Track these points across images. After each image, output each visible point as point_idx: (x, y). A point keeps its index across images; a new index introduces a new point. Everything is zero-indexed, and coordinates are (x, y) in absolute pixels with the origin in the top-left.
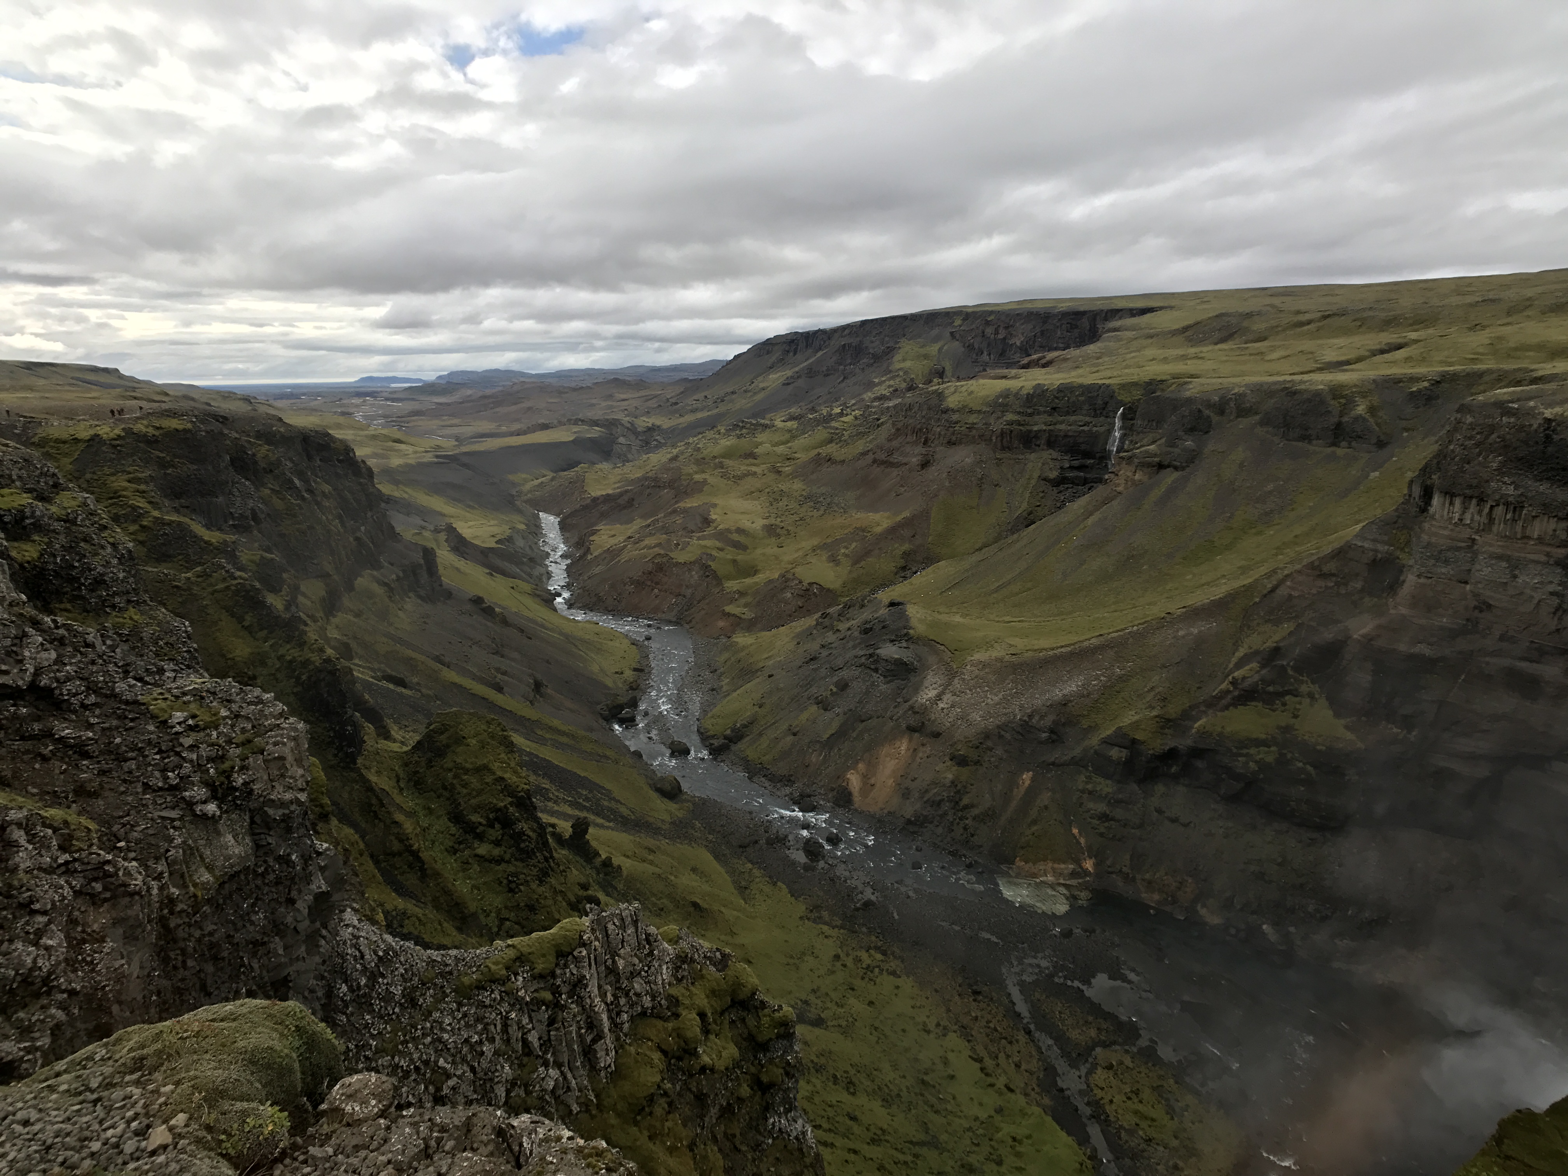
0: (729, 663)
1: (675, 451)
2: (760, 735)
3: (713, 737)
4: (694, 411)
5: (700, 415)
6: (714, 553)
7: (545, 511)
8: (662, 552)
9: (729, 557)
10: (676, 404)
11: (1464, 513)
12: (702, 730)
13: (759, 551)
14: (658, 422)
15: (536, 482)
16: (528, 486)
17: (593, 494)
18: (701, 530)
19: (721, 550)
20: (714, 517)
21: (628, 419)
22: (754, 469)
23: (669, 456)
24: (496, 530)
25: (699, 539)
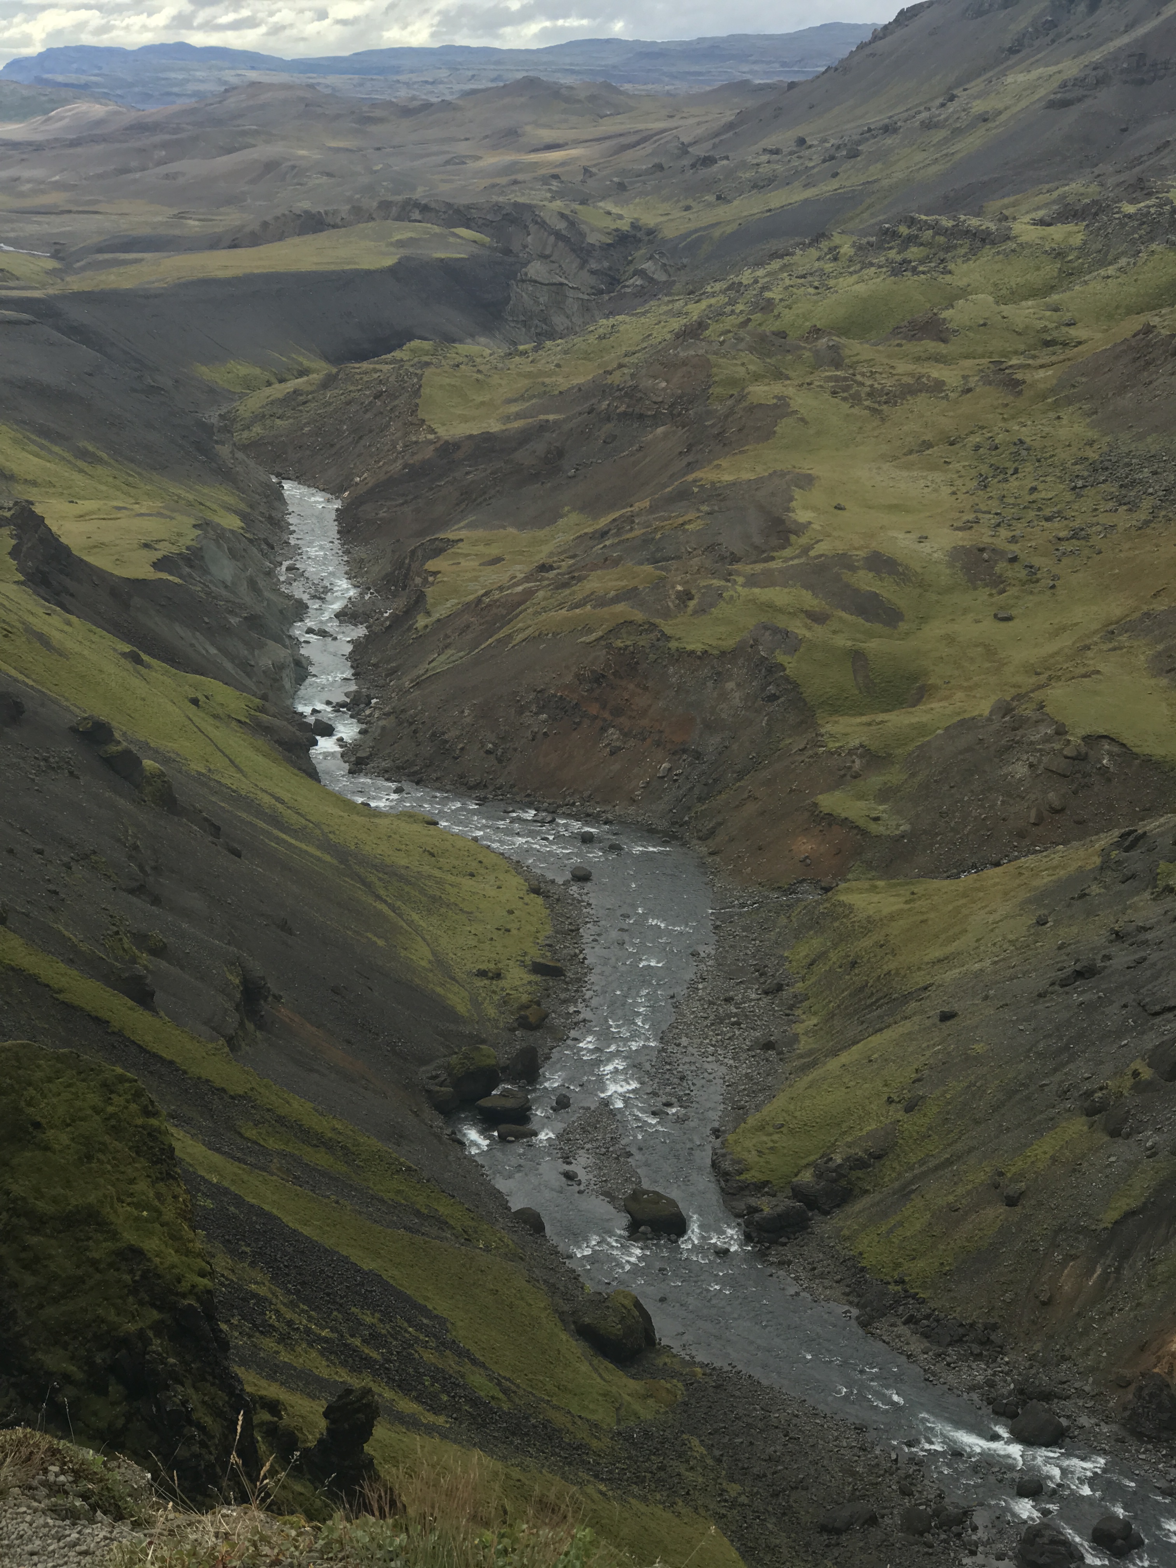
0: (821, 968)
1: (696, 310)
2: (905, 1193)
3: (760, 1187)
4: (761, 185)
5: (778, 199)
6: (798, 628)
7: (300, 478)
8: (639, 616)
9: (842, 641)
10: (708, 161)
12: (726, 1165)
13: (936, 629)
14: (649, 219)
15: (279, 390)
16: (254, 402)
17: (442, 432)
18: (762, 554)
19: (817, 618)
20: (802, 516)
21: (558, 205)
22: (937, 372)
23: (676, 324)
24: (154, 528)
25: (752, 581)
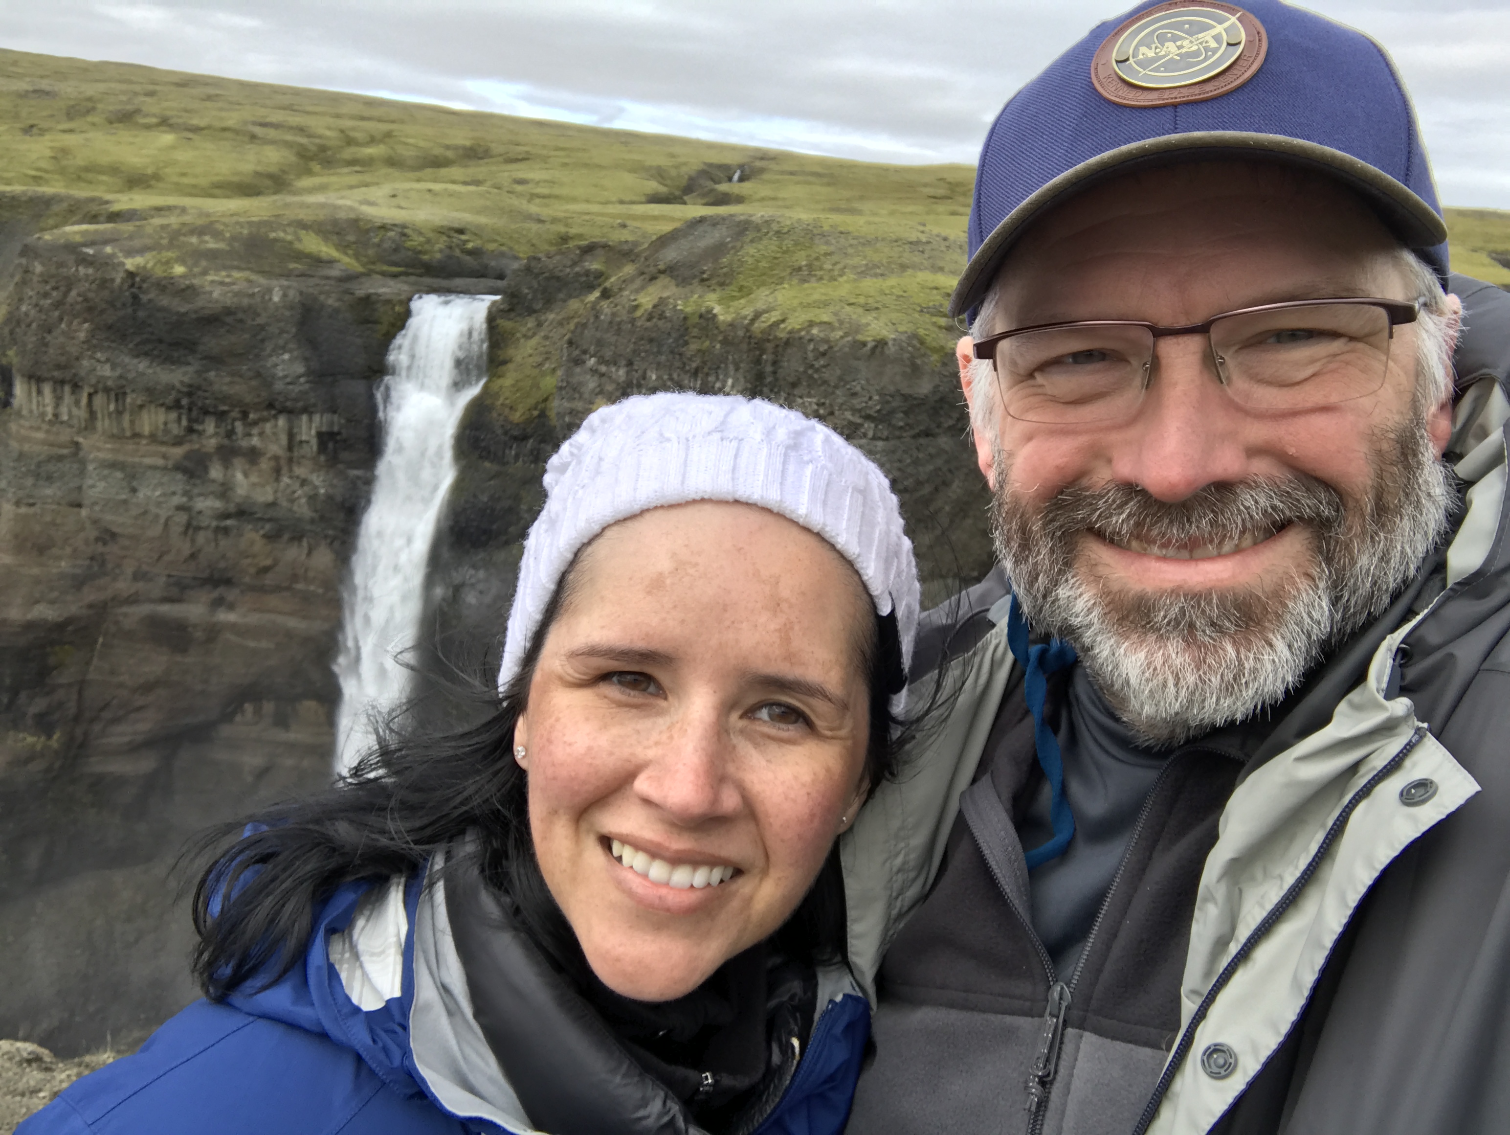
11: (57, 406)
